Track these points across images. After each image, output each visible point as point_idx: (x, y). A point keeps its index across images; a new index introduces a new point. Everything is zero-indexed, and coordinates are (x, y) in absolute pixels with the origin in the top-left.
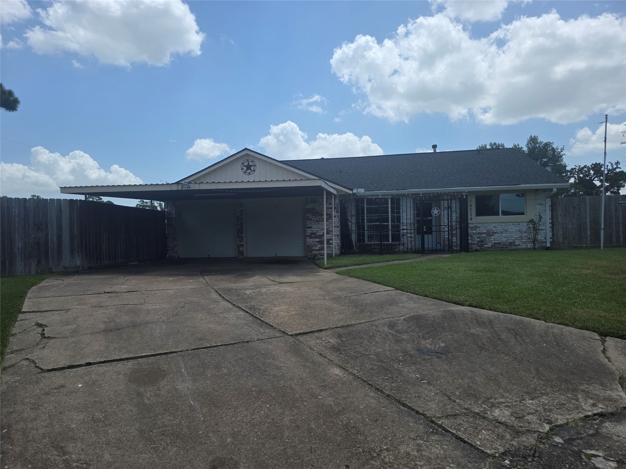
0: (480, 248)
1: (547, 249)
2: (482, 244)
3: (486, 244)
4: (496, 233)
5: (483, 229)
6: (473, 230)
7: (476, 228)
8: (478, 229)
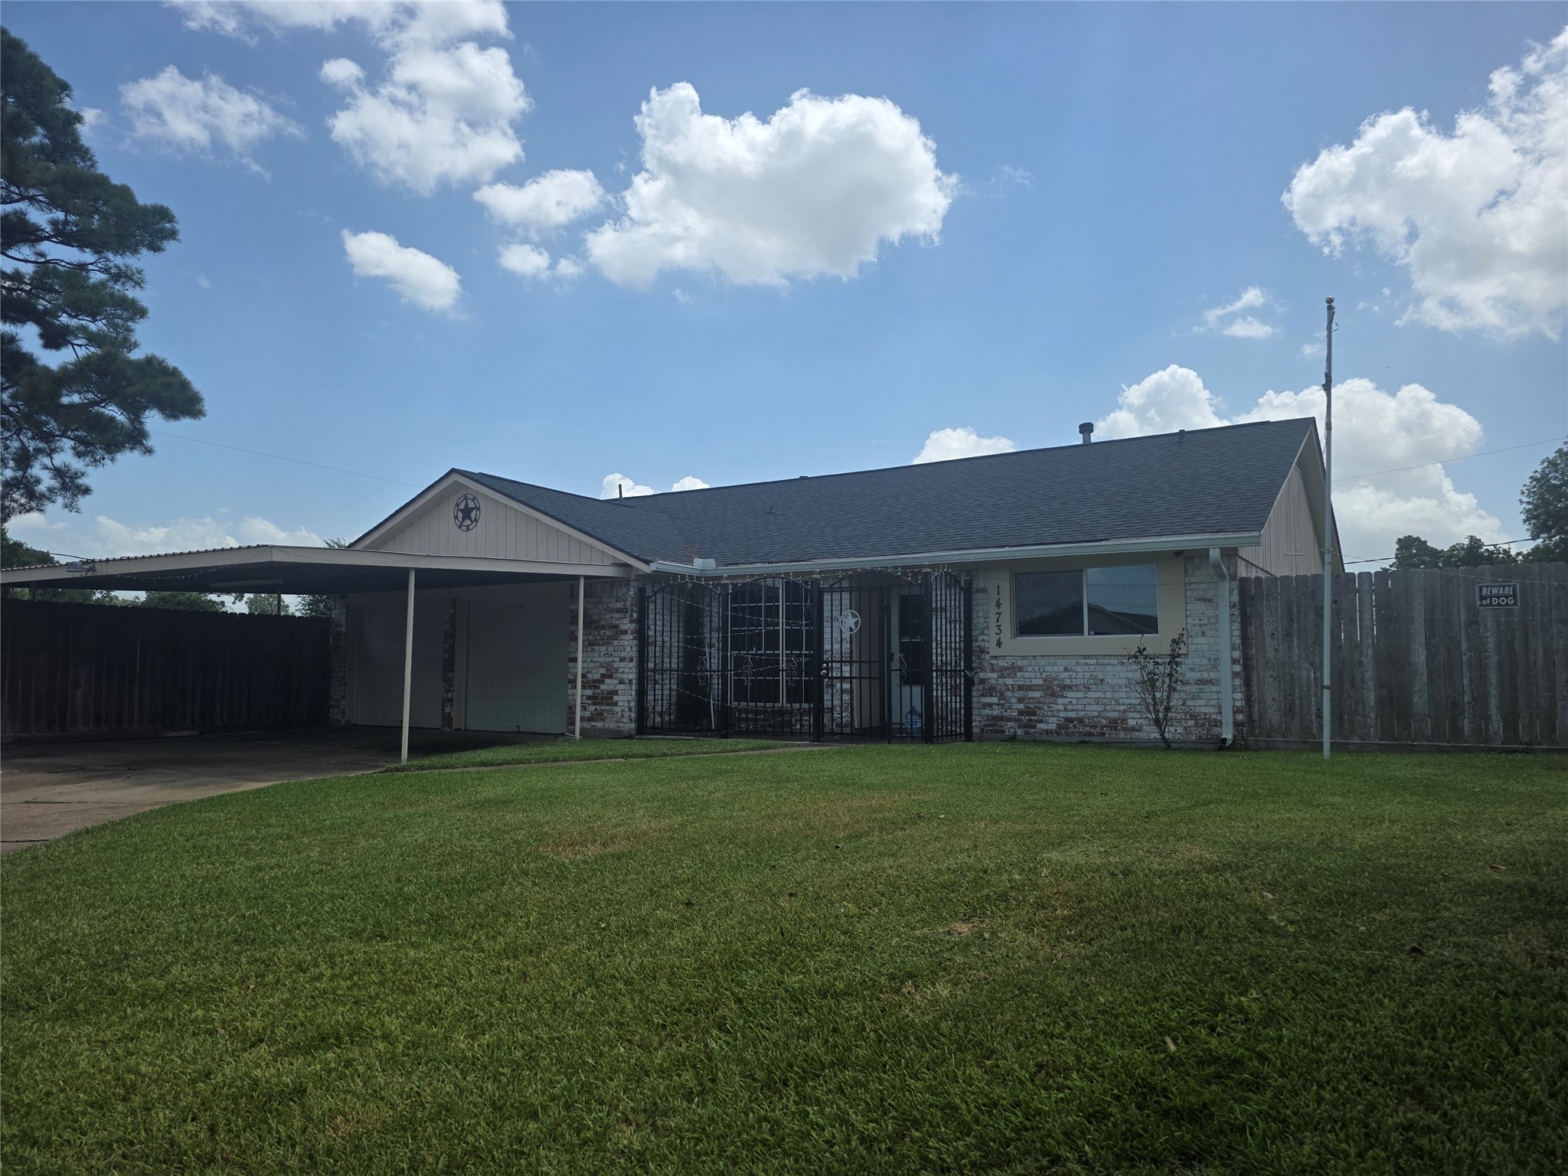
0: (1027, 733)
1: (1221, 746)
2: (1030, 720)
3: (1041, 721)
4: (1070, 687)
5: (1032, 675)
6: (1004, 677)
7: (1014, 669)
8: (1019, 674)
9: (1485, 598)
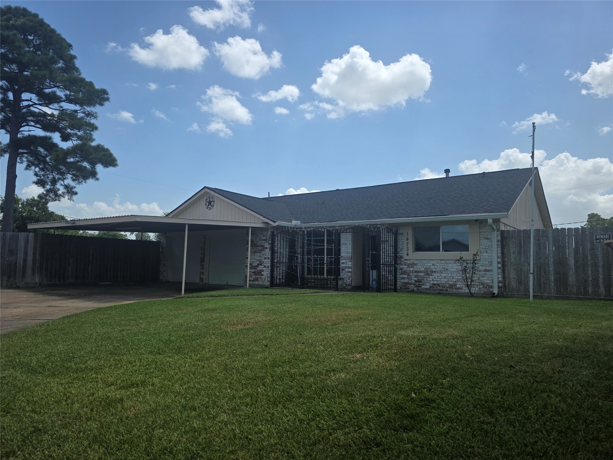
0: (418, 289)
1: (493, 296)
2: (419, 284)
3: (423, 285)
4: (435, 272)
5: (420, 267)
6: (409, 267)
7: (413, 265)
8: (415, 266)
9: (598, 239)
